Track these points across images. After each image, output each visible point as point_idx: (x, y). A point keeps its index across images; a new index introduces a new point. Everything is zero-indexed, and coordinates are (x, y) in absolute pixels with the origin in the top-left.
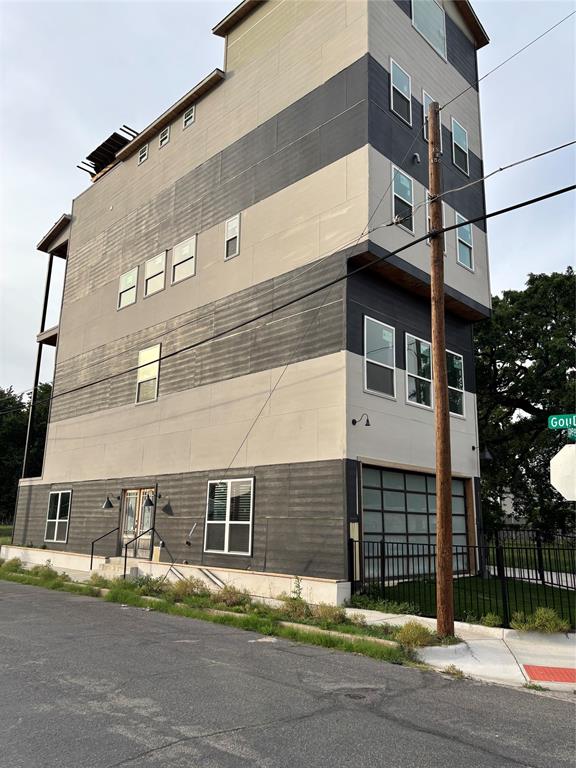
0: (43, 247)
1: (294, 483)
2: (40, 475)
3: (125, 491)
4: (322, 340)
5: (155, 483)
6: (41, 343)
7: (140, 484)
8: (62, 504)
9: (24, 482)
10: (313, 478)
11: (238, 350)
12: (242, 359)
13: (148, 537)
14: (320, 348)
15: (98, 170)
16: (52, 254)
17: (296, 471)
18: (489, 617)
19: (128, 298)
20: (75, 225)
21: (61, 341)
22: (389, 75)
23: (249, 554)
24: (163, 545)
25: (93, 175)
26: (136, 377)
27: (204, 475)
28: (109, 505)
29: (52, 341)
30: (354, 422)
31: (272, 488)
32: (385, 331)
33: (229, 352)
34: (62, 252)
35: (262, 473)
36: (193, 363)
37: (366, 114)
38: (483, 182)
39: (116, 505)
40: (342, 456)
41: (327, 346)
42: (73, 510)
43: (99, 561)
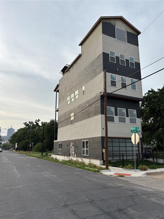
0: (55, 91)
1: (95, 141)
2: (57, 140)
3: (70, 143)
4: (97, 112)
5: (74, 141)
6: (56, 112)
7: (72, 141)
8: (61, 146)
9: (55, 141)
10: (97, 140)
11: (85, 114)
12: (86, 116)
13: (74, 152)
14: (97, 114)
15: (63, 73)
16: (57, 92)
17: (95, 138)
18: (121, 166)
19: (69, 102)
20: (60, 86)
21: (59, 111)
22: (109, 54)
23: (88, 155)
24: (76, 154)
25: (63, 74)
26: (71, 119)
27: (81, 139)
28: (67, 146)
29: (57, 111)
30: (103, 129)
31: (91, 142)
32: (111, 109)
33: (84, 114)
34: (58, 91)
35: (90, 139)
36: (79, 116)
37: (102, 65)
38: (140, 71)
39: (69, 145)
40: (101, 136)
41: (98, 113)
42: (63, 147)
43: (66, 157)
